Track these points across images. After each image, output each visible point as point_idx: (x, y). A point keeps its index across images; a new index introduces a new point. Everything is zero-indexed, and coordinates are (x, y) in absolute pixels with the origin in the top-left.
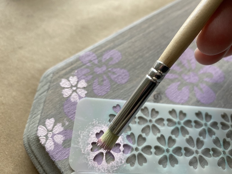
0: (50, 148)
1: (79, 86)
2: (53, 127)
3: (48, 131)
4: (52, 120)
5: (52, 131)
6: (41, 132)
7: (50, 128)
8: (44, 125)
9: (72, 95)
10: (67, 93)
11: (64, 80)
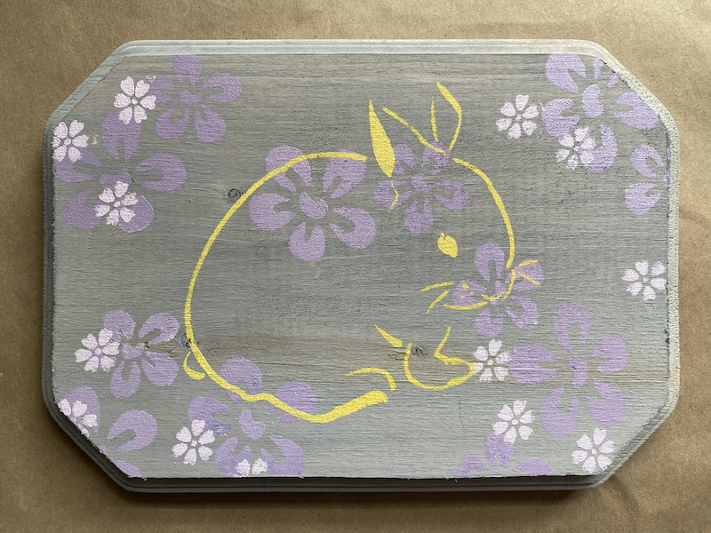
0: (58, 158)
1: (142, 102)
2: (76, 136)
3: (69, 136)
4: (81, 126)
5: (72, 138)
6: (60, 131)
7: (73, 133)
8: (68, 126)
9: (126, 110)
10: (121, 101)
11: (129, 80)
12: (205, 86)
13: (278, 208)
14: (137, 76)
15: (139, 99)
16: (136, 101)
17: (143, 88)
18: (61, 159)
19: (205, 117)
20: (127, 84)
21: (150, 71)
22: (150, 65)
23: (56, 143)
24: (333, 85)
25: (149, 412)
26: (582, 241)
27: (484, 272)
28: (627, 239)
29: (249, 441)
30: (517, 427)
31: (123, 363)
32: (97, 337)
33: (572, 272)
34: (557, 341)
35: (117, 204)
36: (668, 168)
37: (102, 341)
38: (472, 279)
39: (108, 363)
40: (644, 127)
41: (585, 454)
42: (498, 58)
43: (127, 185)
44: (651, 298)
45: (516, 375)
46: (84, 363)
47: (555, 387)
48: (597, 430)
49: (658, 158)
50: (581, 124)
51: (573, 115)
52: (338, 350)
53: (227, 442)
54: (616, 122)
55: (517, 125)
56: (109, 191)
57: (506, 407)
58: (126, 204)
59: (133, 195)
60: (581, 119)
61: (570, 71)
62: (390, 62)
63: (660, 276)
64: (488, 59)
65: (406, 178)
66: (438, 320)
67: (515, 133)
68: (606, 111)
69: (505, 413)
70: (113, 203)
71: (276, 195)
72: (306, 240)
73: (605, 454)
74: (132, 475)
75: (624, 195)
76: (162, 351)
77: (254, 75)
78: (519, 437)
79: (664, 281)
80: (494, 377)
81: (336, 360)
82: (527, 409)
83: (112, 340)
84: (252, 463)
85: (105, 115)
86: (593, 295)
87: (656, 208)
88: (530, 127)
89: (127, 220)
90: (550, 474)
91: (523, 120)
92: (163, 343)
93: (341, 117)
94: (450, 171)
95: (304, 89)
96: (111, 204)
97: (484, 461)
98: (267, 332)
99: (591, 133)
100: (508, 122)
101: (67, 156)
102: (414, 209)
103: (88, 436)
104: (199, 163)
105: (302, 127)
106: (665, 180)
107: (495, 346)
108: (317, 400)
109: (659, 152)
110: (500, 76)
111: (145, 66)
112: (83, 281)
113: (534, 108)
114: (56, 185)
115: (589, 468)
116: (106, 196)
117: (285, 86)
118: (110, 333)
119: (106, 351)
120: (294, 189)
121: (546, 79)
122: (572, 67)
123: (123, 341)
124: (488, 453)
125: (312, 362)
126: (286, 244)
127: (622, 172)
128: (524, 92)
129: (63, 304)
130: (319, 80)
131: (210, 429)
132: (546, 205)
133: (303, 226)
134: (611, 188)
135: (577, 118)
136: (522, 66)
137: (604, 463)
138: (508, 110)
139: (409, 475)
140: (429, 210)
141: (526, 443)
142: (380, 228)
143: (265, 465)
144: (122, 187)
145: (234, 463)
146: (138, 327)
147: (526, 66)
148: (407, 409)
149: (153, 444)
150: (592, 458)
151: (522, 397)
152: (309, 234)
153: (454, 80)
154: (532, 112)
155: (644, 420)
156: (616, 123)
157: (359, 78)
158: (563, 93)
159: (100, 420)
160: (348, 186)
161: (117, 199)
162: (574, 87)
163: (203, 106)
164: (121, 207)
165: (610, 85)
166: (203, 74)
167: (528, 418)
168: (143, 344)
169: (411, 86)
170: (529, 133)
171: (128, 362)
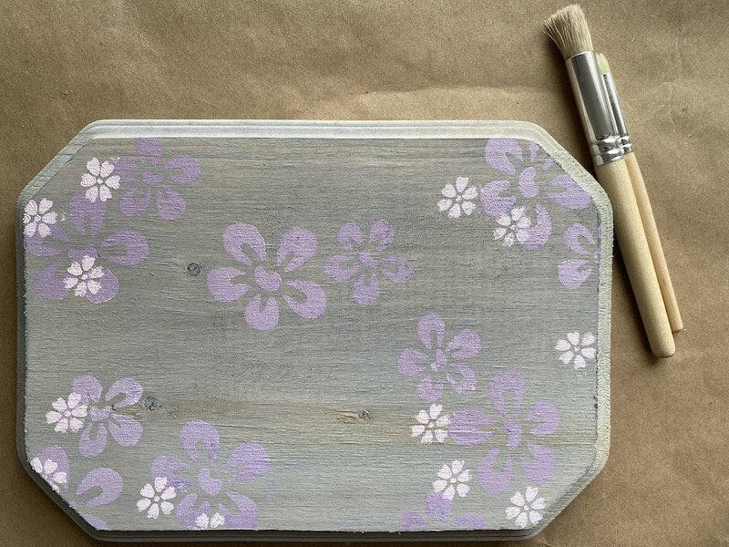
0: (29, 234)
1: (107, 182)
2: (46, 213)
3: (38, 213)
4: (50, 204)
5: (42, 215)
6: (31, 208)
7: (42, 211)
8: (38, 203)
9: (92, 189)
10: (87, 180)
11: (95, 161)
12: (166, 167)
13: (236, 281)
14: (103, 157)
15: (104, 179)
16: (101, 181)
17: (107, 168)
18: (31, 235)
19: (166, 197)
20: (93, 165)
21: (114, 153)
22: (114, 147)
23: (26, 220)
24: (286, 167)
25: (115, 470)
26: (517, 313)
27: (426, 341)
28: (560, 312)
29: (208, 497)
30: (455, 485)
31: (91, 424)
32: (66, 400)
33: (508, 342)
34: (493, 405)
35: (84, 277)
36: (599, 245)
37: (72, 404)
38: (415, 347)
39: (76, 425)
40: (577, 207)
41: (518, 510)
42: (440, 143)
43: (93, 259)
44: (581, 366)
45: (454, 437)
46: (54, 425)
47: (491, 449)
48: (529, 488)
49: (589, 236)
50: (517, 204)
51: (510, 196)
52: (290, 413)
53: (187, 497)
54: (550, 202)
55: (457, 205)
56: (77, 264)
57: (445, 466)
58: (93, 277)
59: (99, 269)
60: (518, 200)
61: (508, 155)
62: (339, 146)
63: (590, 346)
64: (431, 144)
65: (355, 253)
66: (383, 386)
67: (455, 213)
68: (541, 193)
69: (444, 472)
70: (81, 276)
71: (232, 269)
72: (261, 310)
73: (536, 510)
74: (99, 528)
75: (557, 271)
76: (128, 414)
77: (212, 157)
78: (457, 494)
79: (594, 350)
80: (434, 438)
81: (288, 423)
82: (464, 469)
83: (80, 403)
84: (210, 517)
85: (72, 194)
86: (528, 363)
87: (587, 283)
88: (469, 208)
89: (94, 292)
90: (485, 528)
91: (463, 200)
92: (129, 407)
93: (294, 197)
94: (395, 248)
95: (259, 171)
96: (79, 277)
97: (425, 517)
98: (223, 397)
99: (527, 213)
100: (449, 202)
101: (37, 232)
102: (361, 282)
103: (58, 492)
104: (161, 239)
105: (258, 206)
106: (596, 257)
107: (436, 410)
108: (269, 460)
109: (590, 230)
110: (442, 160)
111: (108, 149)
112: (53, 349)
113: (473, 189)
114: (26, 258)
115: (522, 522)
116: (75, 269)
117: (241, 168)
118: (79, 397)
119: (74, 413)
120: (249, 263)
121: (485, 162)
122: (510, 150)
123: (91, 403)
124: (428, 509)
125: (265, 425)
126: (242, 315)
127: (555, 249)
128: (464, 175)
129: (34, 369)
130: (273, 163)
131: (172, 485)
132: (483, 280)
133: (258, 298)
134: (545, 264)
135: (514, 198)
136: (463, 150)
137: (536, 518)
138: (449, 191)
139: (355, 528)
140: (376, 283)
141: (463, 500)
142: (330, 299)
143: (222, 518)
144: (89, 261)
145: (194, 518)
146: (105, 392)
147: (466, 150)
148: (354, 468)
149: (118, 500)
150: (525, 513)
151: (459, 457)
152: (263, 305)
153: (399, 164)
154: (472, 193)
155: (573, 479)
156: (549, 204)
157: (311, 161)
158: (502, 175)
159: (70, 477)
160: (299, 261)
161: (84, 272)
162: (511, 169)
163: (164, 186)
164: (88, 280)
165: (545, 167)
166: (164, 156)
167: (465, 476)
168: (110, 407)
169: (359, 169)
170: (468, 213)
171: (96, 424)
